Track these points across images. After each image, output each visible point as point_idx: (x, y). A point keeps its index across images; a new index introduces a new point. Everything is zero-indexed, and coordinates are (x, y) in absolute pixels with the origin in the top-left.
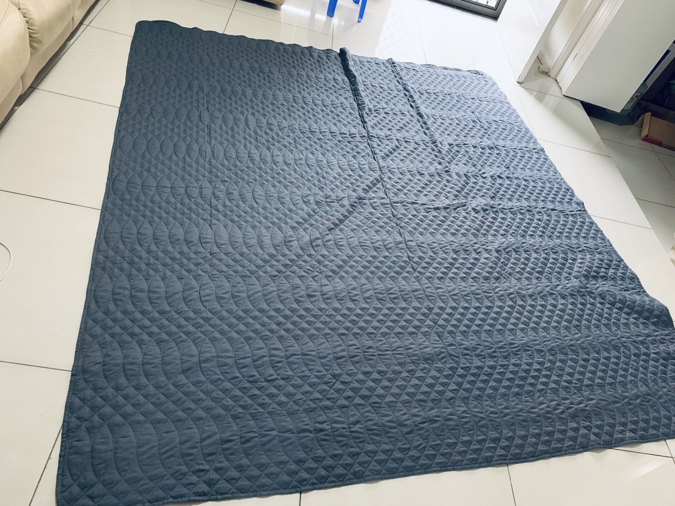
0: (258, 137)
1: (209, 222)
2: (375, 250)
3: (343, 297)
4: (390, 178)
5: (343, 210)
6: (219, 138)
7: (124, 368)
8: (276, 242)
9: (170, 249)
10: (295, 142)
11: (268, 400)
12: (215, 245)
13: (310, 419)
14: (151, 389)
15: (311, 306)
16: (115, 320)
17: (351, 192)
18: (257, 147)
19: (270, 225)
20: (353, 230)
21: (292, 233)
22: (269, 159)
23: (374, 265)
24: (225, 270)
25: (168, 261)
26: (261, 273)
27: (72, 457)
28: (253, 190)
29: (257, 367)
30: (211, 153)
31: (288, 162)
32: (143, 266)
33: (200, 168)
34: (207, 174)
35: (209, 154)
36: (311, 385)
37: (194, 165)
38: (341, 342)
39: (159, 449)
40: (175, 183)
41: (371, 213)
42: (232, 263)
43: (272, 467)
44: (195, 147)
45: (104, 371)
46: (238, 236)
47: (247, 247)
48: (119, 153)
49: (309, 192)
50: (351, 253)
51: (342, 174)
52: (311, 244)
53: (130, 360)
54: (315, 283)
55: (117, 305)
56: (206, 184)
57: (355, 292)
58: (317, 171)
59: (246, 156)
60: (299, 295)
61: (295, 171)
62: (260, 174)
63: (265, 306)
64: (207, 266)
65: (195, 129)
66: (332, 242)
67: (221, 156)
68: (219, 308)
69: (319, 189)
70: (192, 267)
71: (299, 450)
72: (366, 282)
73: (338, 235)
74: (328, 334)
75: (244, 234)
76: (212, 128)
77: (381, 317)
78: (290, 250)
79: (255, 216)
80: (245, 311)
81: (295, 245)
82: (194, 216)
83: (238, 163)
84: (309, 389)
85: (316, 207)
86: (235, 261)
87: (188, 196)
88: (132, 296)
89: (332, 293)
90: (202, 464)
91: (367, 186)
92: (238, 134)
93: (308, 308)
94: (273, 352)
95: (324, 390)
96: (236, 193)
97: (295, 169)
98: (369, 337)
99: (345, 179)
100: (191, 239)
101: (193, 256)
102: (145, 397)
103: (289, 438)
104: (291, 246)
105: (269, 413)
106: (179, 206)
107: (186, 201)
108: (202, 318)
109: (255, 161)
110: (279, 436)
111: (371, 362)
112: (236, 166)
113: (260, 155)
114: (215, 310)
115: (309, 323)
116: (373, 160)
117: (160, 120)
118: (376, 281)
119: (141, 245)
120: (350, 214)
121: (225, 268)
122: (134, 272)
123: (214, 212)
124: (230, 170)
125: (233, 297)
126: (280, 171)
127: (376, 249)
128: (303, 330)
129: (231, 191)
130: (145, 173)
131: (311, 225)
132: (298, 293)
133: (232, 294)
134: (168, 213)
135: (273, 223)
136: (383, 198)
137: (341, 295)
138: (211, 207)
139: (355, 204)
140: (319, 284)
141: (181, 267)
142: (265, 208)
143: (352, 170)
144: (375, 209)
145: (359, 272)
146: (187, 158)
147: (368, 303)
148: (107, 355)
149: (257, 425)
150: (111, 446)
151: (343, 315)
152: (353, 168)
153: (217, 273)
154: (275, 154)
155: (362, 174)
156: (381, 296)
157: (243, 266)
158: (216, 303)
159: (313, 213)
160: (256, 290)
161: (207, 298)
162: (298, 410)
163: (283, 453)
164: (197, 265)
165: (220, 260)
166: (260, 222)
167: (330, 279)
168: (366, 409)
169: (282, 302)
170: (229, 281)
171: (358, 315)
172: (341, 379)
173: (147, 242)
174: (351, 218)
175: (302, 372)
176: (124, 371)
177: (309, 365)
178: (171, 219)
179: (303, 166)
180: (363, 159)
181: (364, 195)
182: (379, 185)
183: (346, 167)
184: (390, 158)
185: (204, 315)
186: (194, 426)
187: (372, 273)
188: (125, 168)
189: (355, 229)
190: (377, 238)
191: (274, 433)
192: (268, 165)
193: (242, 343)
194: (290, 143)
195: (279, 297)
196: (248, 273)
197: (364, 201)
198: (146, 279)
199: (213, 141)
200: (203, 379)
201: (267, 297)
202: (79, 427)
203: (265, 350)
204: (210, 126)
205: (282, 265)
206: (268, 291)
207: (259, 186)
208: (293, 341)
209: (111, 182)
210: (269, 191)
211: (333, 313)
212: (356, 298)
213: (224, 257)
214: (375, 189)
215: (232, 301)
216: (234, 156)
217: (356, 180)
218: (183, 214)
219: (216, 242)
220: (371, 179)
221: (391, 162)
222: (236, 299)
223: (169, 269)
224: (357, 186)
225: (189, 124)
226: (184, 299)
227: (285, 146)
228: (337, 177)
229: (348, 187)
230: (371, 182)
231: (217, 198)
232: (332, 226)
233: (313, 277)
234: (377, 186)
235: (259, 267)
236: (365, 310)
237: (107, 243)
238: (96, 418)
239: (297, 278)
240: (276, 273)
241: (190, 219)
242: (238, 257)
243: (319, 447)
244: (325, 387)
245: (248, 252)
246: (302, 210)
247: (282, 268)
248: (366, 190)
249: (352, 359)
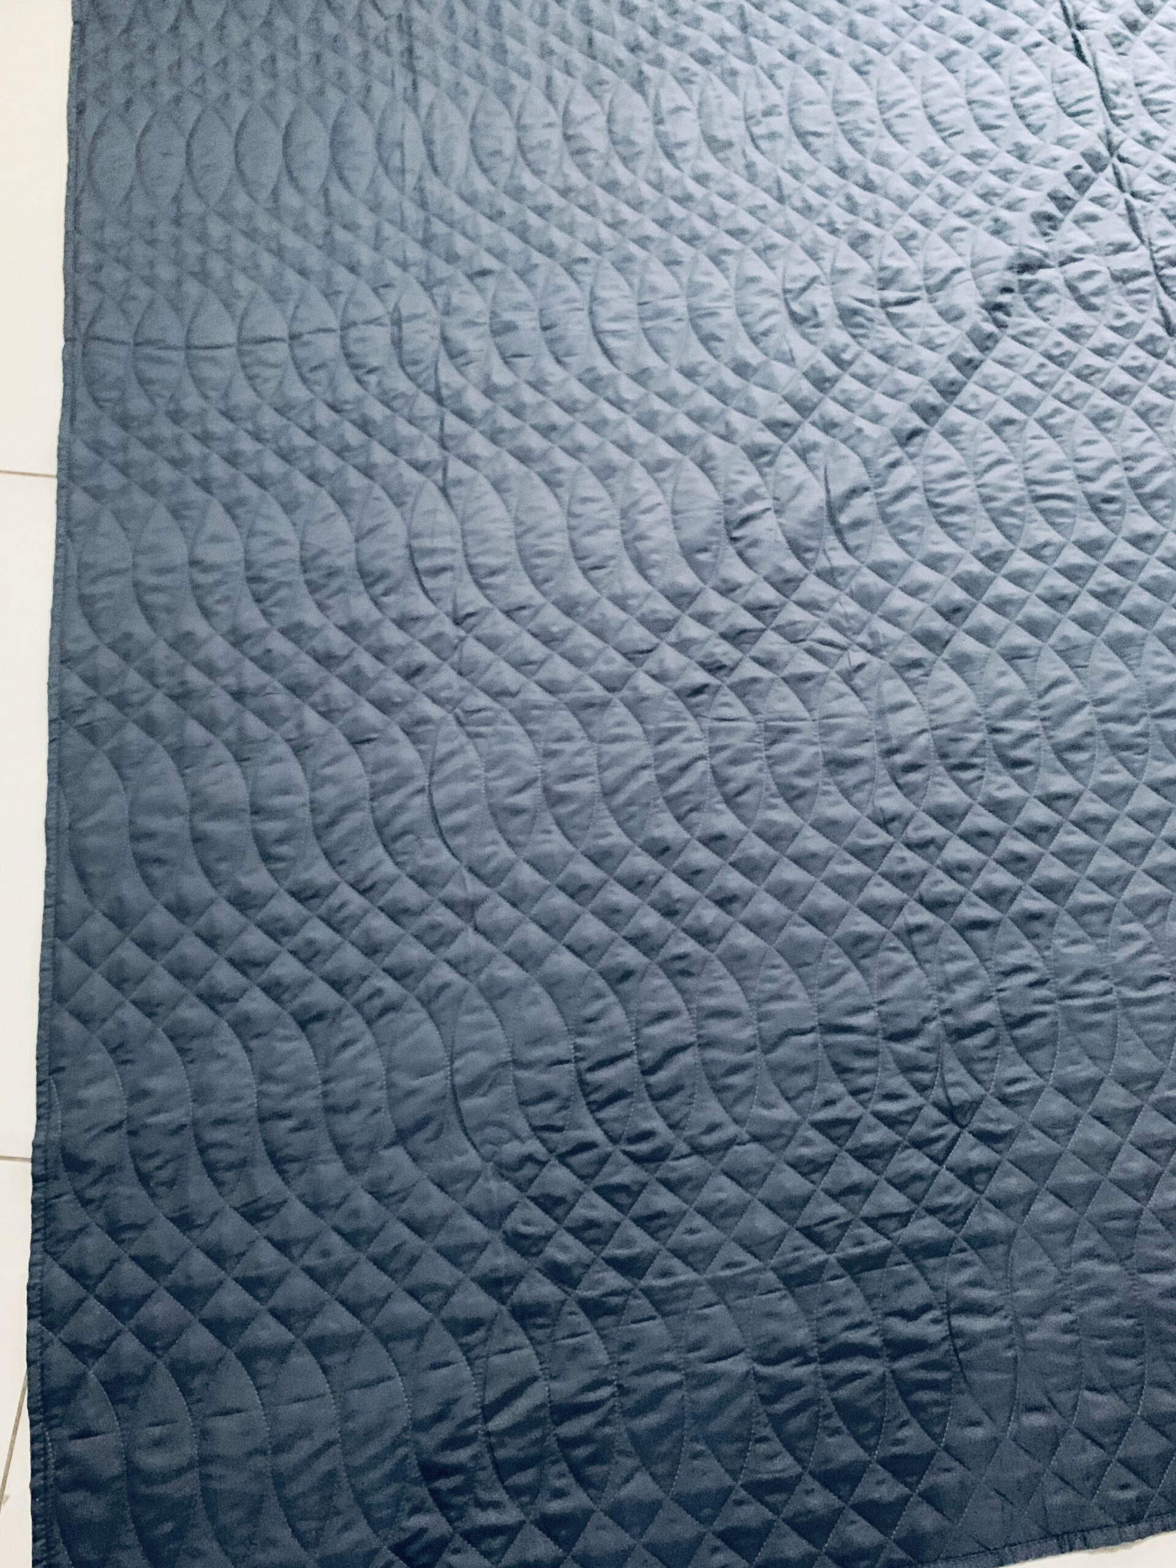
0: (598, 36)
1: (439, 476)
2: (1096, 510)
3: (973, 753)
4: (1148, 140)
5: (954, 337)
6: (446, 72)
7: (197, 1137)
8: (694, 532)
9: (312, 616)
10: (744, 28)
11: (709, 1234)
12: (467, 577)
13: (869, 1298)
14: (297, 1214)
15: (843, 811)
16: (148, 946)
17: (986, 237)
18: (594, 86)
19: (666, 451)
20: (1000, 426)
21: (752, 479)
22: (644, 136)
23: (1091, 585)
24: (514, 688)
25: (306, 667)
26: (645, 684)
27: (68, 1499)
28: (593, 298)
29: (657, 1097)
30: (422, 149)
31: (721, 135)
32: (222, 704)
33: (388, 230)
34: (415, 252)
35: (415, 156)
36: (866, 1156)
37: (365, 219)
38: (972, 962)
39: (346, 1454)
40: (303, 312)
41: (1073, 332)
42: (535, 649)
43: (740, 1503)
44: (361, 129)
45: (135, 1155)
46: (548, 525)
47: (585, 571)
48: (91, 212)
49: (811, 269)
50: (996, 539)
51: (944, 152)
52: (833, 520)
53: (217, 1110)
54: (852, 703)
55: (150, 883)
56: (415, 301)
57: (1020, 726)
58: (839, 160)
59: (555, 136)
60: (795, 766)
61: (751, 173)
62: (614, 211)
63: (668, 829)
64: (447, 675)
65: (355, 47)
66: (916, 499)
67: (461, 154)
68: (506, 852)
69: (853, 245)
70: (395, 684)
71: (835, 1432)
72: (1064, 671)
73: (940, 459)
74: (920, 928)
75: (571, 514)
76: (417, 28)
77: (1128, 830)
78: (749, 563)
79: (604, 422)
80: (599, 858)
81: (766, 536)
82: (380, 455)
83: (528, 180)
84: (858, 1173)
85: (840, 337)
86: (547, 639)
87: (355, 367)
88: (199, 839)
89: (923, 740)
90: (496, 1505)
91: (1053, 197)
92: (519, 35)
93: (833, 823)
94: (717, 1028)
95: (918, 1177)
96: (527, 322)
97: (749, 166)
98: (1083, 926)
99: (958, 177)
100: (379, 564)
101: (393, 636)
102: (282, 1246)
103: (796, 1385)
104: (754, 543)
105: (716, 1284)
106: (324, 416)
107: (350, 389)
108: (449, 904)
109: (591, 158)
110: (760, 1378)
111: (1094, 1036)
112: (517, 193)
113: (610, 120)
114: (493, 864)
115: (841, 886)
116: (1072, 57)
118: (1104, 660)
119: (207, 613)
120: (984, 349)
121: (510, 677)
122: (196, 732)
123: (454, 424)
124: (496, 216)
125: (555, 800)
126: (692, 187)
127: (1098, 505)
128: (818, 919)
129: (508, 316)
130: (192, 288)
131: (829, 426)
132: (791, 756)
133: (546, 790)
134: (285, 456)
135: (678, 442)
136: (1122, 248)
137: (966, 747)
138: (440, 401)
139: (1005, 298)
140: (872, 704)
141: (357, 690)
142: (641, 376)
143: (985, 128)
144: (1089, 308)
145: (1033, 627)
146: (337, 191)
147: (1072, 768)
148: (138, 1095)
149: (677, 1338)
150: (190, 1450)
151: (976, 838)
152: (988, 116)
153: (484, 701)
154: (666, 105)
155: (1027, 138)
156: (1125, 730)
157: (576, 661)
158: (493, 834)
159: (831, 369)
160: (636, 762)
161: (459, 817)
162: (821, 1267)
163: (777, 1445)
164: (412, 673)
165: (492, 644)
166: (627, 447)
167: (915, 673)
168: (1080, 1246)
169: (730, 800)
170: (530, 733)
171: (1035, 832)
172: (977, 1124)
173: (226, 599)
174: (989, 367)
175: (830, 1103)
176: (202, 1151)
177: (851, 1070)
178: (303, 485)
179: (780, 145)
180: (1027, 63)
181: (1041, 244)
182: (1103, 185)
183: (960, 117)
185: (453, 890)
186: (456, 1354)
187: (1086, 623)
188: (119, 274)
189: (1009, 422)
190: (1104, 450)
191: (737, 1366)
192: (641, 165)
193: (599, 996)
194: (723, 40)
195: (721, 781)
196: (598, 691)
197: (1042, 275)
198: (240, 760)
199: (427, 93)
200: (471, 1159)
201: (675, 789)
202: (78, 1381)
203: (684, 1020)
204: (410, 21)
205: (724, 636)
206: (676, 762)
207: (613, 273)
208: (784, 973)
209: (79, 346)
210: (654, 289)
211: (935, 830)
212: (1021, 753)
213: (505, 627)
214: (1084, 206)
215: (547, 820)
216: (509, 147)
217: (1005, 174)
218: (342, 451)
219: (471, 568)
220: (1070, 158)
221: (1152, 58)
222: (563, 810)
223: (314, 706)
224: (1010, 207)
225: (330, 24)
226: (380, 827)
227: (705, 59)
228: (925, 170)
229: (969, 214)
230: (1068, 175)
231: (455, 354)
232: (916, 422)
233: (847, 677)
234: (1094, 190)
235: (635, 656)
236: (1062, 804)
237: (91, 620)
238: (129, 1344)
239: (785, 690)
240: (701, 677)
241: (367, 471)
242: (553, 618)
243: (906, 1415)
244: (919, 1162)
245: (592, 593)
246: (789, 360)
247: (724, 651)
248: (1050, 218)
249: (1019, 1032)
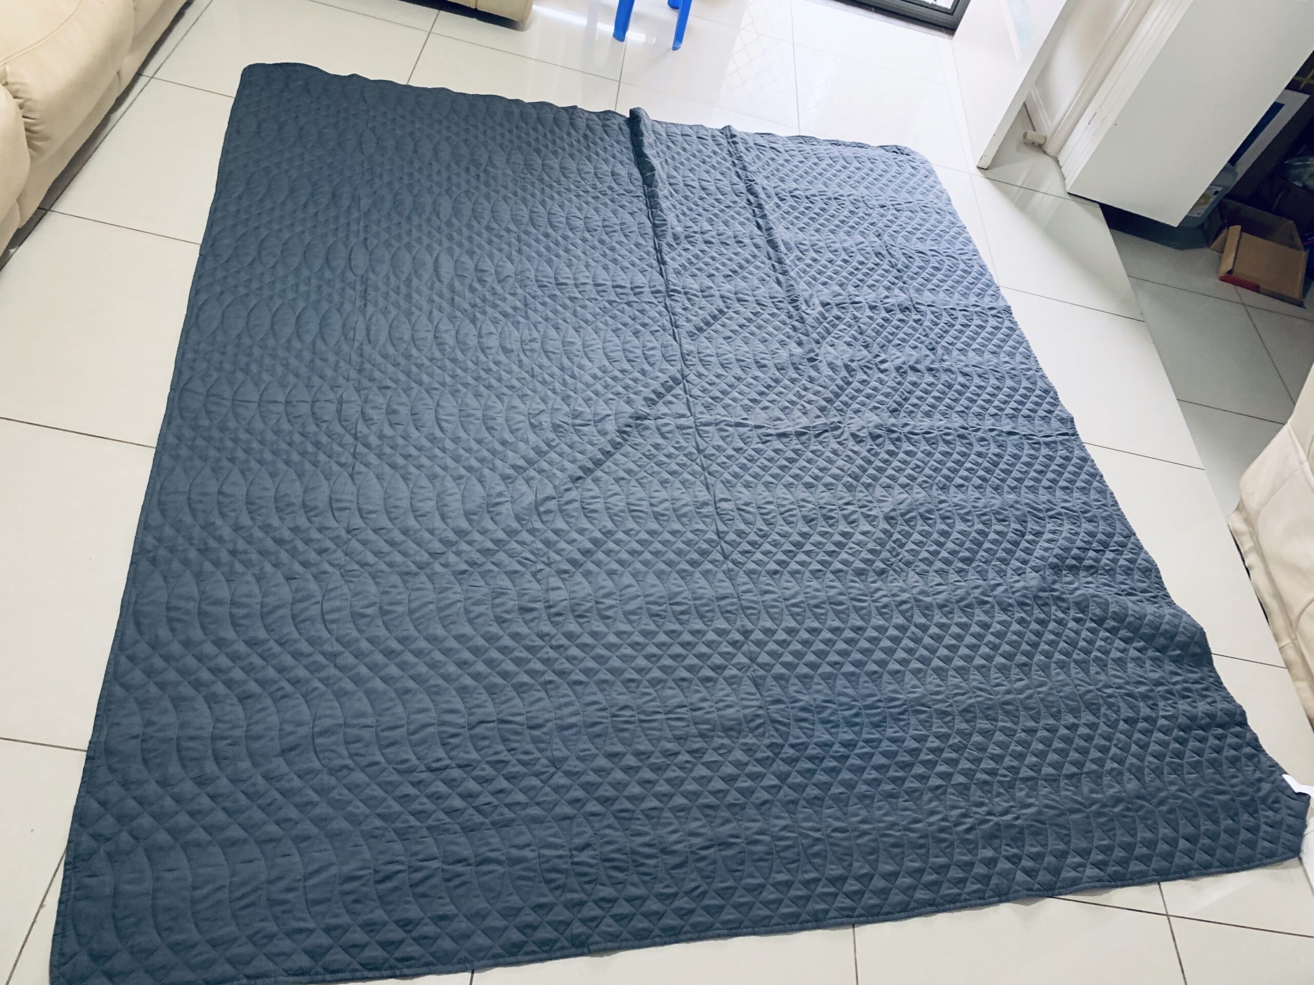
0: (457, 298)
1: (350, 469)
2: (656, 519)
3: (586, 611)
4: (700, 375)
5: (602, 442)
6: (382, 303)
7: (178, 744)
8: (471, 506)
9: (276, 522)
10: (526, 305)
11: (429, 806)
12: (357, 513)
13: (502, 839)
14: (224, 784)
15: (524, 630)
16: (167, 658)
17: (622, 403)
18: (452, 318)
19: (463, 472)
20: (618, 480)
21: (501, 488)
22: (472, 341)
23: (650, 548)
24: (372, 562)
25: (270, 544)
26: (438, 568)
27: (81, 904)
28: (438, 405)
29: (413, 745)
30: (364, 333)
31: (509, 346)
32: (224, 556)
33: (342, 364)
34: (353, 374)
35: (361, 335)
36: (510, 778)
37: (332, 358)
38: (573, 698)
39: (230, 892)
40: (294, 392)
41: (657, 446)
42: (386, 548)
43: (426, 924)
44: (336, 321)
45: (143, 750)
46: (400, 495)
47: (416, 517)
48: (194, 337)
49: (542, 406)
50: (610, 525)
51: (610, 368)
52: (537, 509)
53: (191, 732)
54: (535, 585)
55: (173, 630)
56: (350, 394)
57: (609, 602)
58: (562, 364)
59: (430, 336)
60: (504, 608)
61: (520, 364)
62: (453, 371)
63: (440, 631)
64: (339, 554)
65: (338, 285)
66: (577, 505)
67: (383, 337)
68: (355, 633)
69: (563, 400)
70: (313, 556)
71: (477, 896)
72: (633, 582)
73: (590, 490)
74: (550, 682)
75: (412, 492)
76: (370, 282)
77: (653, 650)
78: (495, 523)
79: (436, 456)
80: (402, 640)
81: (505, 512)
82: (322, 457)
83: (414, 352)
84: (505, 784)
85: (551, 435)
86: (392, 543)
87: (316, 419)
88: (202, 614)
89: (564, 603)
90: (302, 919)
91: (654, 392)
92: (419, 293)
93: (518, 634)
94: (447, 717)
95: (533, 788)
96: (404, 411)
97: (520, 361)
98: (627, 688)
99: (615, 379)
100: (313, 504)
101: (316, 535)
102: (212, 797)
103: (459, 875)
104: (499, 514)
105: (429, 828)
106: (297, 438)
107: (312, 428)
108: (324, 654)
109: (446, 347)
110: (443, 870)
111: (626, 735)
112: (408, 357)
113: (457, 333)
114: (347, 638)
115: (518, 661)
116: (671, 338)
117: (273, 267)
118: (651, 579)
119: (223, 515)
120: (616, 449)
121: (371, 559)
122: (208, 567)
123: (361, 448)
124: (396, 365)
125: (383, 612)
126: (492, 365)
127: (657, 516)
128: (505, 675)
129: (396, 407)
130: (240, 376)
131: (541, 471)
132: (503, 604)
133: (381, 608)
134: (275, 453)
135: (469, 469)
136: (683, 416)
137: (584, 608)
138: (356, 438)
139: (628, 429)
140: (544, 587)
141: (293, 556)
142: (456, 440)
143: (629, 361)
144: (665, 438)
145: (621, 562)
146: (320, 344)
147: (630, 622)
148: (149, 723)
149: (406, 850)
150: (148, 885)
151: (583, 647)
152: (631, 356)
153: (356, 567)
154: (484, 331)
155: (647, 367)
156: (656, 608)
157: (405, 554)
158: (351, 625)
159: (545, 448)
160: (426, 600)
161: (336, 616)
162: (482, 824)
163: (447, 900)
164: (321, 552)
165: (364, 543)
166: (445, 468)
167: (566, 576)
168: (606, 823)
169: (470, 622)
170: (377, 583)
171: (610, 647)
172: (565, 767)
173: (234, 510)
174: (617, 456)
175: (496, 753)
176: (179, 751)
177: (508, 740)
178: (281, 466)
179: (536, 355)
180: (652, 338)
181: (647, 410)
182: (678, 390)
183: (619, 355)
184: (705, 334)
185: (327, 648)
186: (294, 851)
187: (645, 563)
188: (204, 365)
189: (623, 479)
190: (663, 494)
191: (434, 864)
192: (470, 354)
193: (391, 700)
194: (515, 309)
195: (467, 612)
196: (413, 568)
197: (646, 422)
198: (228, 581)
199: (370, 309)
200: (316, 765)
201: (444, 614)
202: (93, 853)
203: (433, 713)
204: (367, 279)
205: (479, 551)
206: (447, 602)
207: (449, 396)
208: (485, 696)
209: (178, 393)
210: (467, 405)
211: (564, 641)
212: (609, 613)
213: (372, 536)
214: (669, 397)
215: (379, 622)
216: (407, 337)
217: (635, 380)
218: (303, 454)
219: (359, 510)
220: (664, 377)
221: (707, 343)
222: (386, 618)
223: (270, 561)
224: (635, 393)
225: (328, 274)
226: (294, 617)
227: (506, 315)
228: (600, 374)
229: (618, 394)
230: (663, 385)
231: (367, 420)
232: (580, 473)
233: (534, 574)
234: (674, 392)
235: (434, 555)
236: (624, 636)
237: (163, 513)
238: (125, 837)
239: (504, 576)
240: (465, 567)
241: (315, 464)
242: (398, 536)
243: (512, 890)
244: (535, 782)
245: (418, 526)
246: (526, 442)
247: (477, 557)
248: (652, 400)
249: (590, 730)
